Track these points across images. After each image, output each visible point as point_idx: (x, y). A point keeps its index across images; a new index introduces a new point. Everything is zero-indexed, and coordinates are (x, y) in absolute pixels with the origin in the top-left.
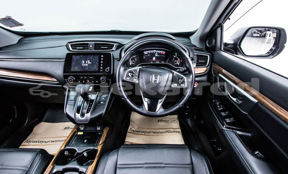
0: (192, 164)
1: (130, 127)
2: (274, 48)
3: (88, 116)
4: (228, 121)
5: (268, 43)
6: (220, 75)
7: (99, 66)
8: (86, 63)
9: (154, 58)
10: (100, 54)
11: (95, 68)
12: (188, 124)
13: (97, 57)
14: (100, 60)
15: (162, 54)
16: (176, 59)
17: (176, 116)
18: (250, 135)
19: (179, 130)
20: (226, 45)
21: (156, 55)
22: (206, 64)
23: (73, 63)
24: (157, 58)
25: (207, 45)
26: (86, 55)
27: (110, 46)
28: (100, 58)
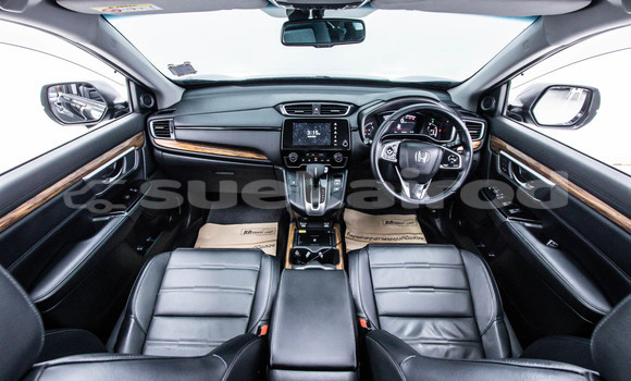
0: (463, 264)
1: (347, 231)
2: (580, 115)
3: (322, 206)
4: (512, 211)
5: (573, 99)
6: (502, 152)
7: (333, 139)
8: (313, 134)
9: (399, 127)
10: (332, 121)
11: (327, 141)
12: (435, 226)
13: (328, 126)
14: (333, 131)
15: (411, 120)
16: (432, 127)
17: (414, 217)
18: (540, 226)
19: (423, 236)
20: (510, 107)
21: (402, 121)
22: (478, 136)
23: (295, 134)
24: (403, 125)
25: (483, 108)
26: (312, 123)
27: (343, 109)
28: (332, 127)
